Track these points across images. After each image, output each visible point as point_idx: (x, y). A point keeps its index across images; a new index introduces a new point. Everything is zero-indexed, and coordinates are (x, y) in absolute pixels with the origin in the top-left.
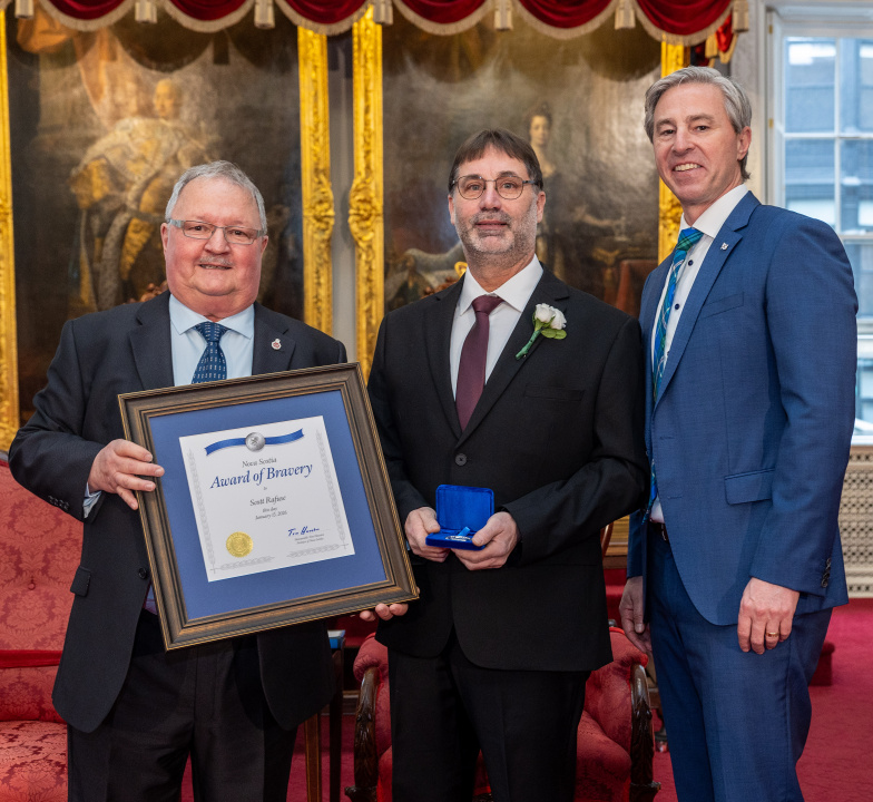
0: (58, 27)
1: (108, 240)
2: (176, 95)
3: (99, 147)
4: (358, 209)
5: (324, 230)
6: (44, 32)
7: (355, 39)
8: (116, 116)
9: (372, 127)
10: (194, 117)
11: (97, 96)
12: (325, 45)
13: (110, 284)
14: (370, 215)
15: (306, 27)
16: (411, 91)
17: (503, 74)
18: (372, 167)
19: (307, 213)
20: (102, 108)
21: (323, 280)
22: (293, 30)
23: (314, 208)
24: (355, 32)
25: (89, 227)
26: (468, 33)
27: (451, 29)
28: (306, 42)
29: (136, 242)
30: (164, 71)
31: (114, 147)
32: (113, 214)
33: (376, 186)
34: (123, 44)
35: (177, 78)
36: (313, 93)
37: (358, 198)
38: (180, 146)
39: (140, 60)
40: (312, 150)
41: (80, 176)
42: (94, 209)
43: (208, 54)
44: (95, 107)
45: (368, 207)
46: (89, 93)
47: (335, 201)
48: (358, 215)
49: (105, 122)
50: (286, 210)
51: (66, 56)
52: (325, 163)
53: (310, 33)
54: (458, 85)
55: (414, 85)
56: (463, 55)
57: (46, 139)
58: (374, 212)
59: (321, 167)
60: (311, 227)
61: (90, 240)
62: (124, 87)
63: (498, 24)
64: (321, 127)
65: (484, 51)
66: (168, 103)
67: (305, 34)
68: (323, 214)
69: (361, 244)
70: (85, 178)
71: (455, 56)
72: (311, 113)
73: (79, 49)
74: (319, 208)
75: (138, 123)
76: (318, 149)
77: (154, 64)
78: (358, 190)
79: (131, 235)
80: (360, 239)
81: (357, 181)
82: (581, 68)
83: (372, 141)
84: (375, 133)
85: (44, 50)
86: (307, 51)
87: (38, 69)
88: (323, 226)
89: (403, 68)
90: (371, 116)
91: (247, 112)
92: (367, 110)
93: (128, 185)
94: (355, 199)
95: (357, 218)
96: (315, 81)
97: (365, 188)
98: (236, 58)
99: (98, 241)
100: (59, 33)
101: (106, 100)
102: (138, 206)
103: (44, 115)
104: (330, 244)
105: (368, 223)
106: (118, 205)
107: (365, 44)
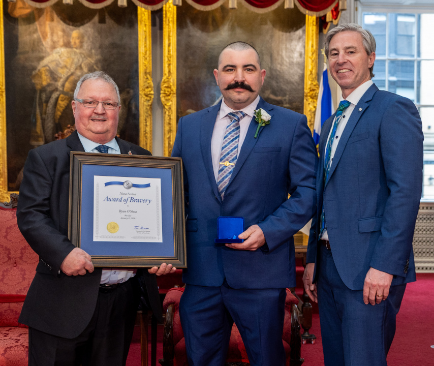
0: (27, 6)
1: (49, 104)
2: (81, 37)
3: (45, 61)
4: (165, 91)
5: (149, 100)
6: (21, 8)
7: (164, 12)
8: (53, 47)
9: (171, 53)
10: (89, 48)
11: (44, 38)
12: (150, 14)
13: (50, 125)
14: (170, 94)
15: (141, 7)
16: (190, 36)
17: (232, 29)
18: (171, 72)
19: (141, 93)
20: (47, 43)
21: (148, 124)
22: (135, 8)
23: (144, 90)
24: (164, 9)
25: (40, 98)
26: (216, 10)
27: (209, 8)
28: (141, 13)
29: (62, 106)
30: (75, 26)
31: (52, 61)
32: (52, 92)
33: (173, 80)
34: (57, 14)
35: (82, 29)
36: (144, 37)
37: (164, 86)
38: (83, 61)
39: (64, 21)
40: (144, 63)
41: (37, 74)
42: (43, 90)
43: (96, 19)
44: (44, 43)
45: (169, 90)
46: (41, 36)
47: (154, 87)
48: (165, 93)
49: (48, 50)
50: (131, 91)
51: (31, 19)
52: (149, 70)
53: (143, 9)
54: (212, 34)
55: (191, 34)
56: (214, 20)
57: (21, 57)
58: (172, 92)
59: (148, 71)
60: (143, 99)
61: (41, 104)
62: (57, 33)
63: (230, 6)
64: (148, 52)
65: (224, 18)
66: (77, 41)
67: (141, 10)
68: (148, 93)
69: (166, 107)
70: (39, 75)
71: (210, 20)
72: (143, 46)
73: (36, 16)
74: (146, 90)
75: (63, 50)
76: (146, 63)
77: (71, 23)
78: (165, 82)
79: (60, 102)
80: (166, 105)
81: (164, 78)
82: (269, 26)
83: (171, 59)
84: (173, 56)
85: (20, 16)
86: (142, 18)
87: (18, 25)
88: (148, 98)
89: (186, 26)
90: (171, 48)
91: (114, 45)
92: (169, 45)
93: (58, 79)
94: (163, 86)
95: (164, 95)
96: (145, 31)
97: (168, 81)
98: (109, 21)
99: (44, 104)
100: (27, 8)
101: (49, 39)
102: (63, 89)
103: (20, 46)
104: (152, 107)
105: (169, 97)
106: (54, 88)
107: (168, 14)
